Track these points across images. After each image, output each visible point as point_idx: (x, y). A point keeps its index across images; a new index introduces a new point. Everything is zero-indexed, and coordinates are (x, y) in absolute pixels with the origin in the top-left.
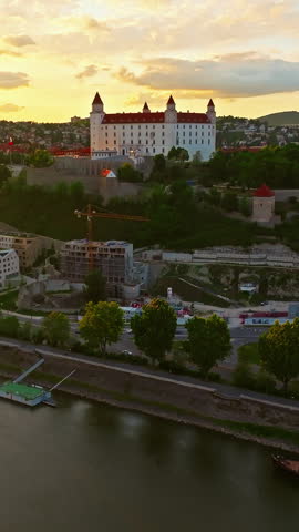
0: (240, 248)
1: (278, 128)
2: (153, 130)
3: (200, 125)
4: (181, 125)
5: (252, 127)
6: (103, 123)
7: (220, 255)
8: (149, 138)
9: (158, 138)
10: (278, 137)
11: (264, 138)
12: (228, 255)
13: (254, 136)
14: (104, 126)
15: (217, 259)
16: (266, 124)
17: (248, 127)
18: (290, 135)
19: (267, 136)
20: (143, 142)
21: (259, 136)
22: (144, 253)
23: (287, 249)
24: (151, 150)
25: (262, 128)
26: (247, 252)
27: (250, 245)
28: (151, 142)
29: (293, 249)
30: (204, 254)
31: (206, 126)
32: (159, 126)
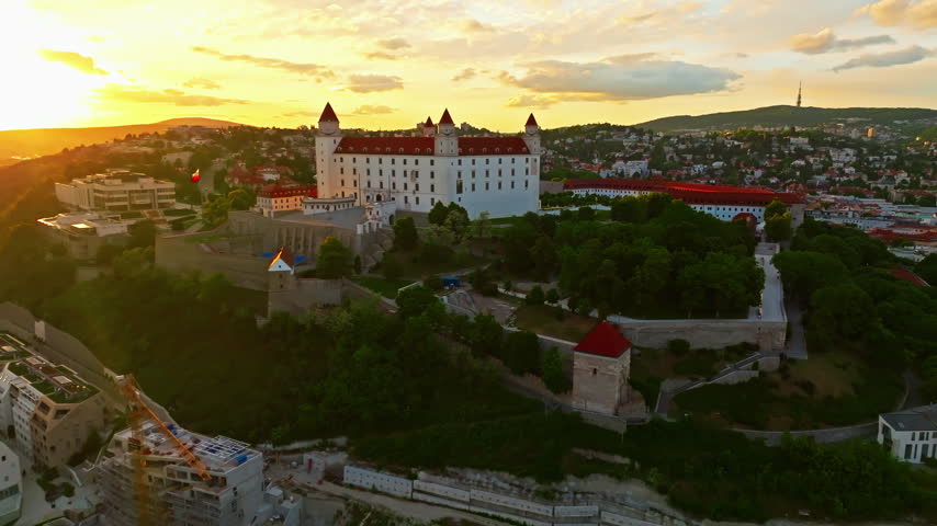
0: (530, 482)
1: (667, 138)
2: (416, 168)
3: (507, 159)
4: (467, 160)
5: (633, 136)
6: (337, 152)
7: (478, 494)
8: (408, 180)
9: (424, 181)
10: (666, 149)
11: (647, 149)
12: (500, 500)
13: (636, 147)
14: (338, 156)
15: (471, 502)
16: (650, 132)
17: (628, 136)
18: (682, 147)
19: (652, 147)
20: (400, 187)
21: (641, 147)
22: (307, 456)
23: (659, 501)
24: (412, 199)
25: (646, 137)
26: (548, 497)
27: (560, 477)
28: (411, 187)
29: (674, 502)
30: (440, 487)
31: (520, 159)
32: (424, 160)
